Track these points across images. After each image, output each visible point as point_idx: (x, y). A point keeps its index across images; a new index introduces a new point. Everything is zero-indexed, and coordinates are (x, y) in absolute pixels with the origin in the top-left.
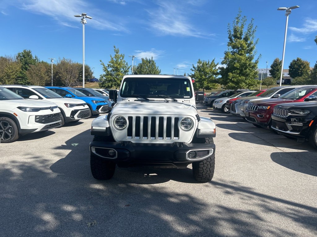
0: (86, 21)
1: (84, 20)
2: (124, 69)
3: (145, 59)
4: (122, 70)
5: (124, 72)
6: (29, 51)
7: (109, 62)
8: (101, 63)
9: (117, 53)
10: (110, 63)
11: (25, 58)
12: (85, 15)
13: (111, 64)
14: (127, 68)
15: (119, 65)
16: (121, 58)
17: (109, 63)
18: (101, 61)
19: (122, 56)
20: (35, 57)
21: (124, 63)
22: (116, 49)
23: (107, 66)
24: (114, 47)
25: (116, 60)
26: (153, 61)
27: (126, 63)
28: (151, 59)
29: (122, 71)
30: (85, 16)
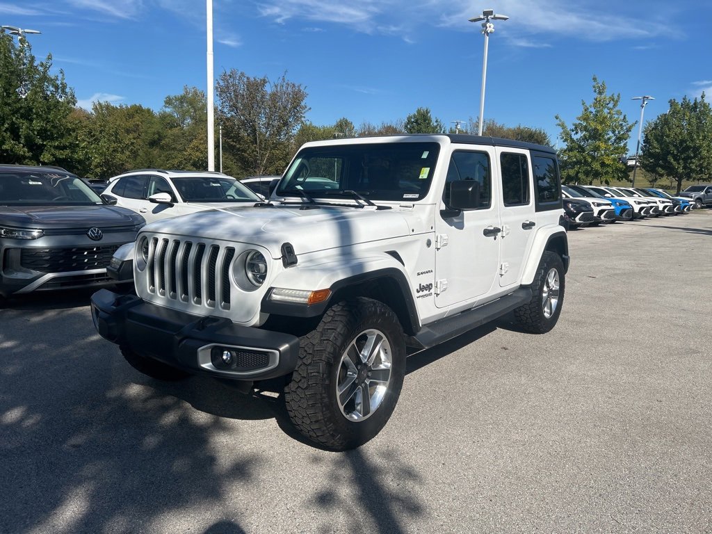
0: (492, 26)
1: (488, 25)
2: (617, 132)
3: (680, 101)
4: (611, 134)
5: (615, 140)
6: (427, 111)
7: (579, 119)
8: (558, 122)
9: (600, 93)
10: (580, 122)
11: (418, 124)
12: (491, 13)
13: (582, 122)
14: (625, 128)
15: (601, 123)
16: (611, 105)
17: (578, 122)
18: (557, 118)
19: (613, 100)
20: (437, 121)
21: (616, 116)
22: (599, 85)
23: (573, 127)
24: (595, 79)
25: (598, 112)
26: (705, 105)
27: (622, 117)
28: (699, 100)
29: (609, 139)
30: (492, 16)
